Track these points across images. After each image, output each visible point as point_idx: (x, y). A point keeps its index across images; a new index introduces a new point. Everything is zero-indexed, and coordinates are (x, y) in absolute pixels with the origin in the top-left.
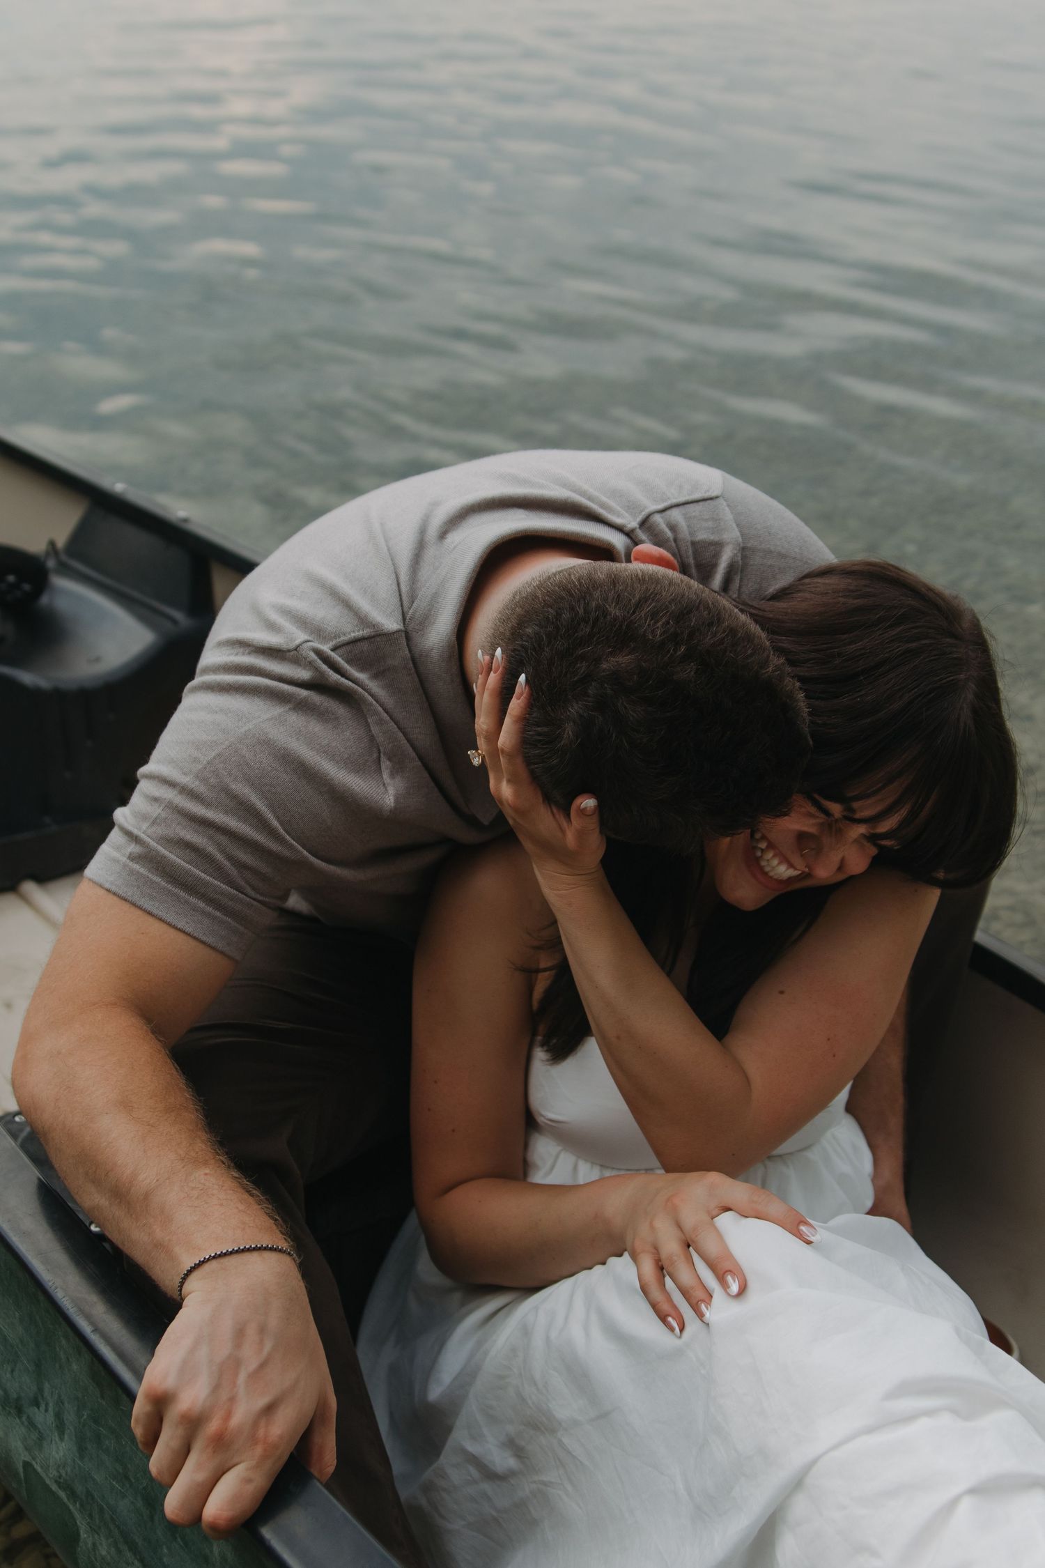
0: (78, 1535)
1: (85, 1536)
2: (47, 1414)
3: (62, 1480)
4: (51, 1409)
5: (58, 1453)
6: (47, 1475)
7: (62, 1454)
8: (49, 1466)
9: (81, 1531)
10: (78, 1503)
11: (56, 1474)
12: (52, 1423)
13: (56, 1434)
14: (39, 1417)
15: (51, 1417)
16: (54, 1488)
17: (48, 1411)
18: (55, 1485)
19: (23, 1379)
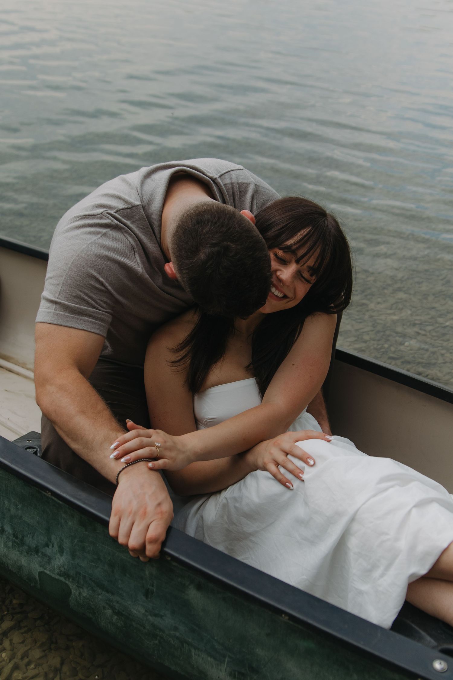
0: (71, 592)
1: (75, 591)
2: (53, 548)
3: (62, 573)
4: (55, 546)
5: (59, 562)
6: (53, 573)
7: (62, 562)
8: (54, 569)
9: (73, 590)
10: (71, 579)
11: (58, 571)
12: (56, 551)
13: (59, 554)
14: (48, 551)
15: (56, 548)
16: (57, 578)
17: (54, 546)
18: (58, 576)
19: (39, 538)
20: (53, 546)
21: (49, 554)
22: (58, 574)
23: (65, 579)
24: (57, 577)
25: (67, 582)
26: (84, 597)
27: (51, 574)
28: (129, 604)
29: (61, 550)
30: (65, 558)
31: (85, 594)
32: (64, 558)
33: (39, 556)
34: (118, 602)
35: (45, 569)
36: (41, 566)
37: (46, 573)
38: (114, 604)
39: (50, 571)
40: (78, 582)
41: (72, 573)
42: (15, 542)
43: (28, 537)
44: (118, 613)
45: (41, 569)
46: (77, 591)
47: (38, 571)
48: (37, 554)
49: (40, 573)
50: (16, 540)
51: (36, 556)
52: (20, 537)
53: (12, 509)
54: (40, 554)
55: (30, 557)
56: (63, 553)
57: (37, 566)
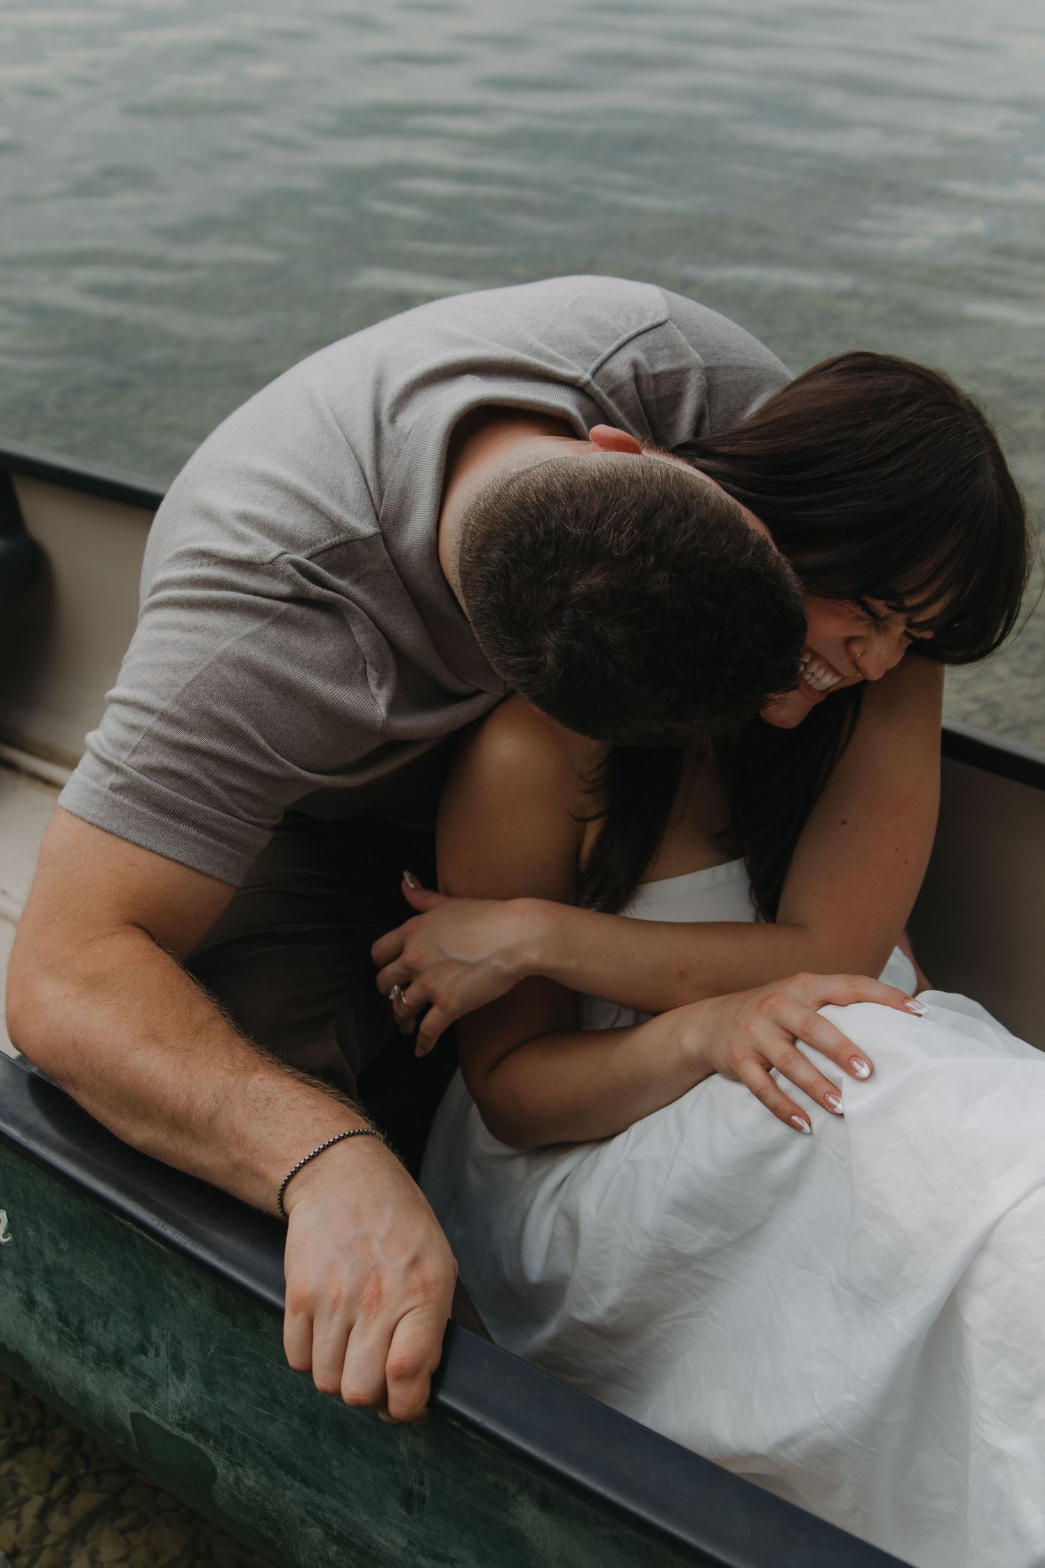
1: (224, 1472)
2: (158, 1359)
3: (187, 1422)
4: (163, 1353)
5: (177, 1395)
6: (166, 1421)
7: (184, 1395)
8: (168, 1411)
9: (218, 1469)
10: (211, 1440)
11: (177, 1416)
12: (167, 1367)
13: (174, 1377)
14: (148, 1364)
15: (164, 1360)
16: (176, 1433)
17: (159, 1355)
18: (178, 1429)
19: (121, 1330)
20: (157, 1355)
21: (150, 1373)
22: (178, 1425)
23: (198, 1440)
24: (177, 1431)
25: (202, 1447)
26: (250, 1489)
27: (161, 1422)
28: (365, 1521)
29: (179, 1368)
30: (190, 1386)
31: (250, 1482)
32: (188, 1386)
33: (126, 1375)
34: (335, 1512)
35: (146, 1408)
36: (134, 1400)
37: (147, 1419)
38: (327, 1515)
39: (157, 1415)
40: (230, 1451)
41: (212, 1425)
42: (63, 1332)
43: (95, 1323)
44: (339, 1539)
45: (136, 1408)
46: (229, 1472)
47: (129, 1411)
48: (121, 1370)
49: (135, 1417)
50: (66, 1329)
51: (119, 1373)
52: (76, 1323)
53: (47, 1252)
54: (127, 1370)
55: (105, 1374)
56: (184, 1374)
57: (124, 1398)
